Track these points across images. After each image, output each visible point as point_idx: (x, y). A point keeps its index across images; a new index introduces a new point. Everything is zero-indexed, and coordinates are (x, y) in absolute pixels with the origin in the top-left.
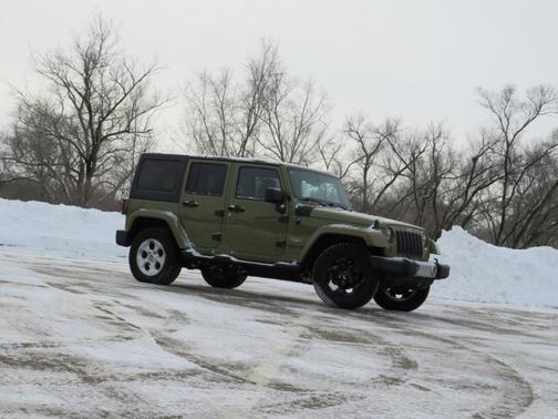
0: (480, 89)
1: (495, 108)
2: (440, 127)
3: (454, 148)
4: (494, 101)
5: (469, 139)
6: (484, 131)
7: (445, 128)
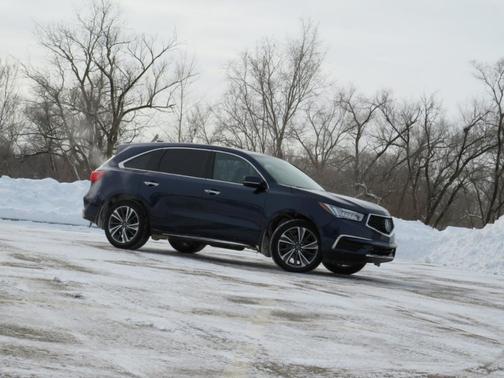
0: (474, 62)
1: (489, 80)
2: (432, 98)
3: (446, 118)
4: (487, 73)
5: (461, 110)
6: (475, 101)
7: (437, 100)
